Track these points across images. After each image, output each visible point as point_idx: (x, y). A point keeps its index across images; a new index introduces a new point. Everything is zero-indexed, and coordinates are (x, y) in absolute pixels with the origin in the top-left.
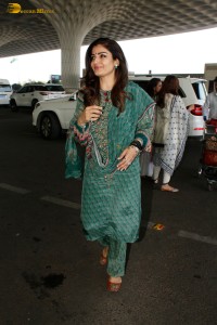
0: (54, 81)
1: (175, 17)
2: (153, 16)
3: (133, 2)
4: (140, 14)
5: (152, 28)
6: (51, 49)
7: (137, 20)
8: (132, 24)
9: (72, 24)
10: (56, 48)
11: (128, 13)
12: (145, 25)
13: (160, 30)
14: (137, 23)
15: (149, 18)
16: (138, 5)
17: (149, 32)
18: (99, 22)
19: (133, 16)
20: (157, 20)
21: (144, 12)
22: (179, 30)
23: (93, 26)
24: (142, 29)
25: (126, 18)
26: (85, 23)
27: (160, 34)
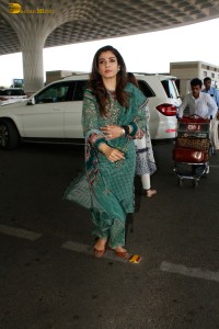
0: (17, 85)
1: (137, 17)
3: (95, 2)
4: (103, 14)
6: (12, 52)
7: (99, 20)
8: (95, 25)
9: (32, 25)
10: (17, 51)
11: (90, 13)
12: (108, 26)
14: (100, 23)
15: (112, 18)
16: (100, 4)
17: (112, 32)
18: (61, 22)
19: (95, 17)
20: (120, 21)
21: (107, 12)
22: (143, 30)
23: (55, 27)
24: (105, 30)
25: (89, 18)
26: (46, 25)
27: (123, 34)
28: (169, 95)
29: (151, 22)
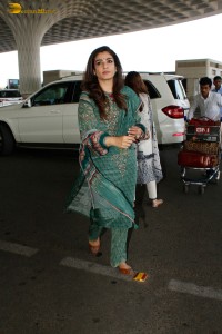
0: (12, 85)
1: (141, 12)
2: (117, 11)
4: (103, 10)
5: (117, 24)
6: (7, 50)
7: (100, 15)
8: (95, 21)
9: (28, 22)
10: (13, 49)
11: (90, 8)
12: (109, 22)
13: (125, 26)
14: (101, 19)
15: (113, 13)
17: (114, 28)
18: (59, 19)
19: (95, 12)
20: (122, 16)
21: (108, 7)
22: (146, 26)
23: (53, 23)
24: (106, 26)
25: (89, 14)
26: (43, 20)
27: (126, 30)
28: (176, 96)
29: (155, 17)
